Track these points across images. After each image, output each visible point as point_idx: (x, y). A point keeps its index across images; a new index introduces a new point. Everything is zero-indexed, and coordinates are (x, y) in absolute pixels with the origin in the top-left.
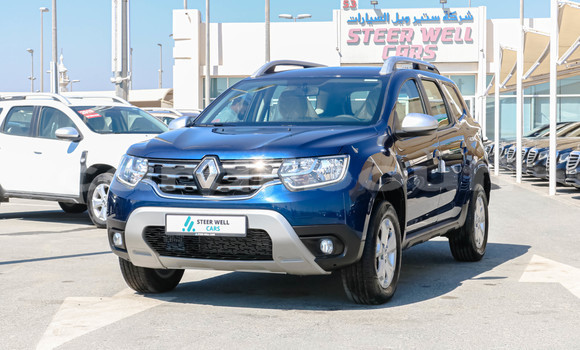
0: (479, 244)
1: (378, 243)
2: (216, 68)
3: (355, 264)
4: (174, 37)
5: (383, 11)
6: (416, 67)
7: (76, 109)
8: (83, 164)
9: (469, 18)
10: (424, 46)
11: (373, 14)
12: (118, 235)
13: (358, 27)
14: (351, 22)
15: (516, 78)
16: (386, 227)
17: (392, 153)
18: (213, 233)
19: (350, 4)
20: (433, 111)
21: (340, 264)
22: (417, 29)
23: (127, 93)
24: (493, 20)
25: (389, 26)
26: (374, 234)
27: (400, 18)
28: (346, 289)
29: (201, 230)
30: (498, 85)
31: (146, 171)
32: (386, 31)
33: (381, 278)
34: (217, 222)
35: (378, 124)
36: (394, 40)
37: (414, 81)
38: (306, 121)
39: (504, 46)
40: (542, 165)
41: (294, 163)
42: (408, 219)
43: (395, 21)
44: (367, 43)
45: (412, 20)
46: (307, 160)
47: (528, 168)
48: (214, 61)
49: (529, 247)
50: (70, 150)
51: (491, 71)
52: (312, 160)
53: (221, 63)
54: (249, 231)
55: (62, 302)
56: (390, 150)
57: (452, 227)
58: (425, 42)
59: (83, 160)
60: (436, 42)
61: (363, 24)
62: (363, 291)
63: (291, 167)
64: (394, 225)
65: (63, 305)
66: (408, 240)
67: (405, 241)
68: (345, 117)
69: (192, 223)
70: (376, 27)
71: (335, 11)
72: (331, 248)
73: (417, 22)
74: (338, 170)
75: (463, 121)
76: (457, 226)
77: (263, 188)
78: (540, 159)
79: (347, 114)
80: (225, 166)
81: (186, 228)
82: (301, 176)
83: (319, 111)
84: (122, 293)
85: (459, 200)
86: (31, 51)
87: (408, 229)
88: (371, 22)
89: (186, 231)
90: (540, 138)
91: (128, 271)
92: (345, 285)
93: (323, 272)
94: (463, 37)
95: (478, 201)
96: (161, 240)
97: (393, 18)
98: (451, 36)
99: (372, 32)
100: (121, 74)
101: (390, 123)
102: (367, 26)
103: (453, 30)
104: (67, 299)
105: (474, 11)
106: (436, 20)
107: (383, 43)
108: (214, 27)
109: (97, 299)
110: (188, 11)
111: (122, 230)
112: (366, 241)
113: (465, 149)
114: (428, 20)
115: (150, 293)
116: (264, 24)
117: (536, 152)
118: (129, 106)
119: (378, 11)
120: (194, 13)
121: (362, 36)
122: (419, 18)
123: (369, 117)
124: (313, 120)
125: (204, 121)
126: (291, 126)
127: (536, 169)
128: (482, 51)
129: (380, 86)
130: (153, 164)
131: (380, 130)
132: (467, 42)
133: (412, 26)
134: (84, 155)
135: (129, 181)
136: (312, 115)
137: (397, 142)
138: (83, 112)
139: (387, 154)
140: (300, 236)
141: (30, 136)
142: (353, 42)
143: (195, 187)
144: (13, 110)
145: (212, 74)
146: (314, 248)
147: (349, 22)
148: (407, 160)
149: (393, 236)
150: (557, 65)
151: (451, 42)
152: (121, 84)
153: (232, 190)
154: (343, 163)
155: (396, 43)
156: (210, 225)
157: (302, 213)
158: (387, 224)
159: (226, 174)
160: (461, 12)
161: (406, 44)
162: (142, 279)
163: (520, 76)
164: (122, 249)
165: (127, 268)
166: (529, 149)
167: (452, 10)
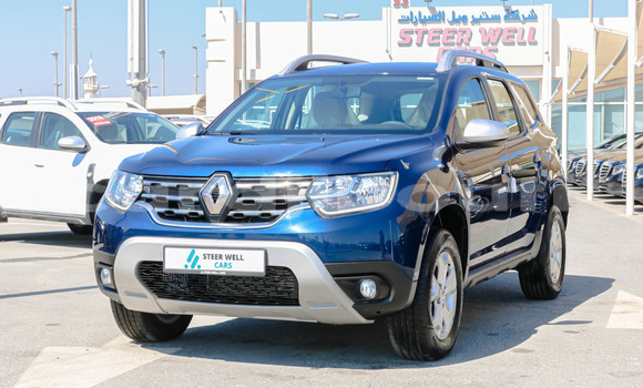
0: (555, 278)
1: (434, 283)
2: (253, 72)
3: (404, 310)
4: (207, 38)
5: (438, 9)
6: (480, 63)
7: (83, 116)
8: (90, 179)
9: (533, 17)
10: (483, 48)
11: (426, 13)
12: (106, 271)
13: (410, 26)
14: (403, 21)
15: (587, 82)
16: (444, 262)
17: (451, 169)
18: (223, 271)
19: (402, 2)
20: (501, 117)
21: (385, 310)
22: (475, 29)
23: (145, 98)
24: (559, 20)
25: (444, 26)
26: (429, 271)
27: (457, 17)
28: (393, 341)
29: (207, 267)
30: (566, 91)
31: (140, 190)
32: (441, 32)
33: (438, 328)
34: (228, 257)
35: (434, 133)
36: (450, 41)
37: (478, 80)
38: (345, 128)
39: (572, 47)
40: (617, 180)
41: (328, 182)
42: (471, 252)
43: (451, 19)
44: (420, 45)
45: (470, 19)
46: (344, 178)
47: (601, 184)
48: (251, 64)
49: (613, 280)
50: (76, 163)
51: (557, 76)
52: (350, 178)
53: (258, 66)
54: (268, 268)
55: (38, 354)
56: (449, 164)
57: (523, 259)
58: (484, 44)
59: (90, 175)
60: (496, 43)
61: (415, 23)
62: (415, 344)
63: (323, 188)
64: (454, 259)
65: (39, 358)
66: (471, 278)
67: (468, 279)
68: (393, 124)
69: (197, 258)
70: (430, 26)
71: (384, 9)
72: (374, 291)
73: (476, 21)
74: (384, 191)
75: (537, 130)
76: (529, 258)
77: (288, 214)
78: (614, 173)
79: (396, 120)
80: (239, 186)
81: (189, 264)
82: (335, 199)
83: (363, 117)
84: (115, 342)
85: (531, 226)
86: (56, 55)
87: (471, 263)
88: (424, 21)
89: (189, 268)
90: (611, 150)
91: (121, 316)
92: (392, 337)
93: (363, 321)
94: (526, 38)
95: (553, 227)
96: (159, 278)
97: (449, 17)
98: (513, 37)
99: (426, 32)
100: (138, 76)
101: (449, 131)
102: (420, 26)
103: (516, 31)
104: (45, 350)
105: (538, 9)
106: (496, 19)
107: (438, 44)
108: (251, 26)
109: (82, 350)
110: (223, 9)
111: (110, 266)
112: (419, 281)
113: (539, 163)
114: (487, 20)
115: (149, 341)
116: (306, 23)
117: (610, 167)
118: (146, 112)
119: (432, 9)
120: (229, 11)
121: (414, 37)
122: (477, 16)
123: (423, 124)
124: (354, 128)
125: (219, 129)
126: (324, 135)
127: (610, 185)
128: (547, 53)
129: (436, 86)
130: (149, 182)
131: (436, 140)
132: (531, 44)
133: (469, 25)
134: (91, 169)
135: (121, 204)
136: (353, 122)
137: (458, 155)
138: (91, 119)
139: (446, 170)
140: (333, 276)
141: (30, 146)
142: (405, 44)
143: (201, 212)
144: (13, 116)
145: (248, 78)
146: (353, 291)
147: (400, 21)
148: (469, 176)
149: (453, 273)
150: (636, 67)
151: (513, 44)
152: (138, 87)
153: (248, 216)
154: (389, 182)
155: (453, 44)
156: (219, 261)
157: (338, 246)
158: (445, 259)
159: (240, 196)
160: (524, 11)
161: (463, 45)
162: (139, 325)
163: (592, 80)
164: (111, 290)
165: (121, 312)
166: (601, 163)
167: (514, 8)
